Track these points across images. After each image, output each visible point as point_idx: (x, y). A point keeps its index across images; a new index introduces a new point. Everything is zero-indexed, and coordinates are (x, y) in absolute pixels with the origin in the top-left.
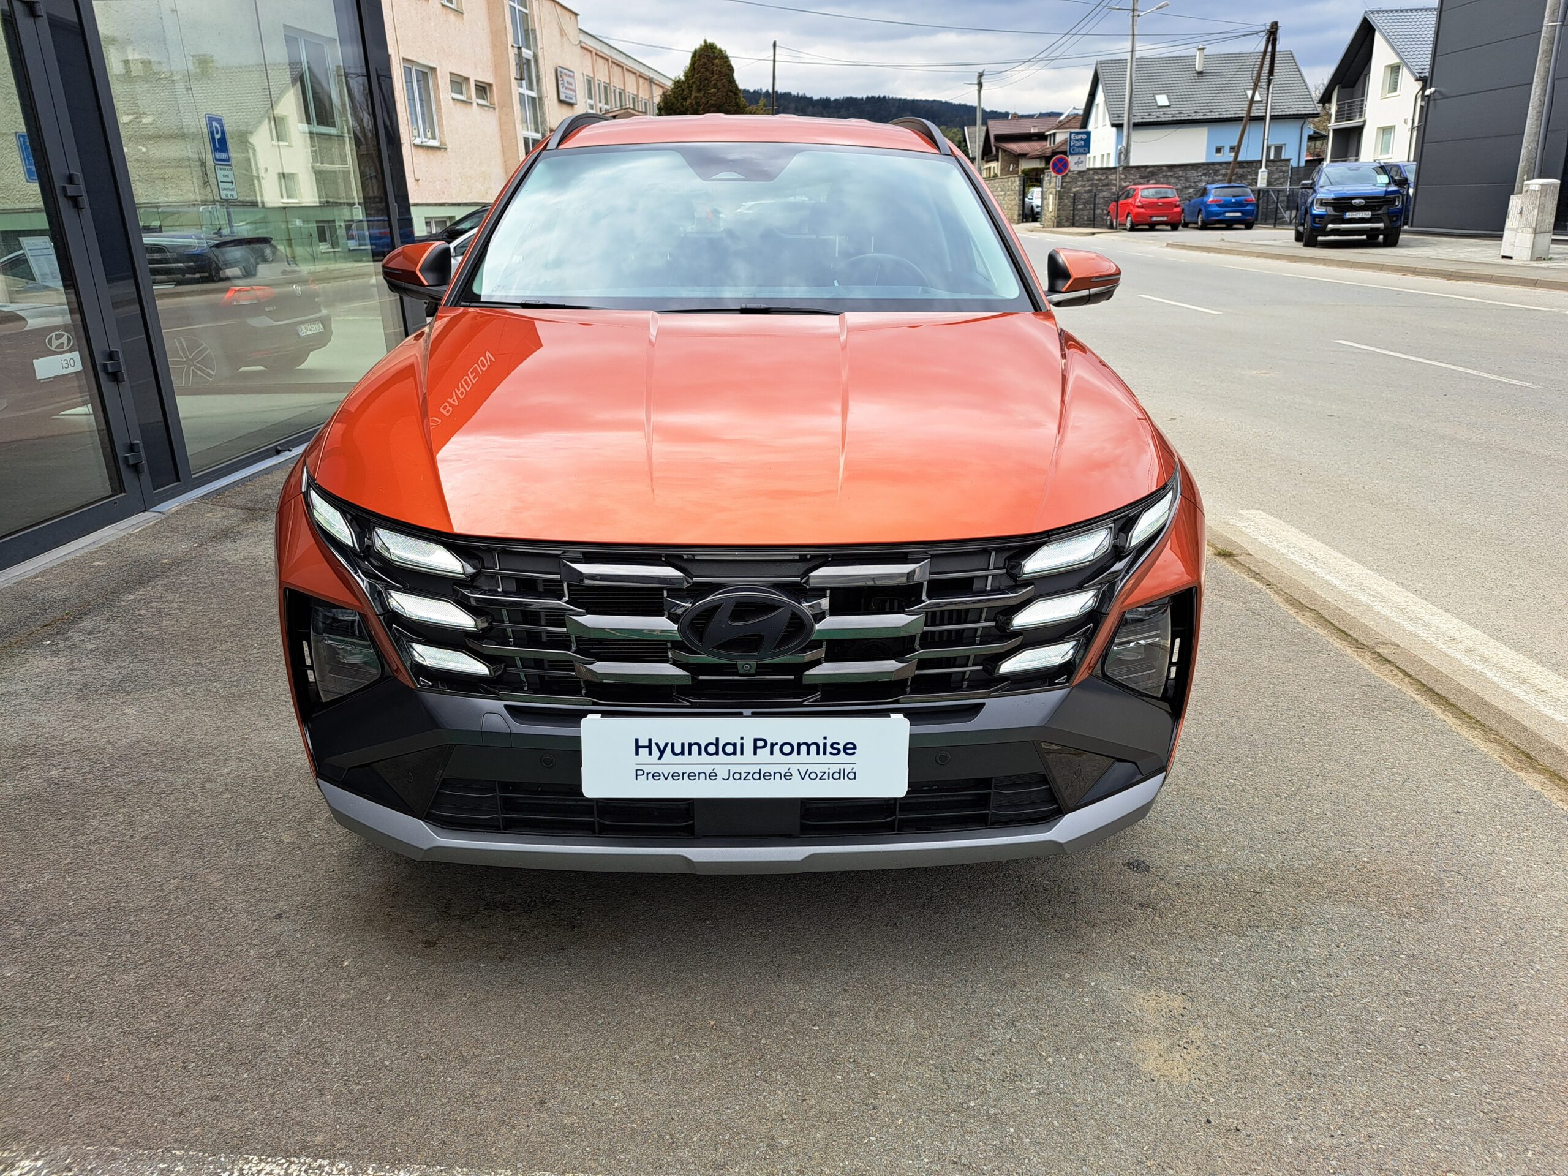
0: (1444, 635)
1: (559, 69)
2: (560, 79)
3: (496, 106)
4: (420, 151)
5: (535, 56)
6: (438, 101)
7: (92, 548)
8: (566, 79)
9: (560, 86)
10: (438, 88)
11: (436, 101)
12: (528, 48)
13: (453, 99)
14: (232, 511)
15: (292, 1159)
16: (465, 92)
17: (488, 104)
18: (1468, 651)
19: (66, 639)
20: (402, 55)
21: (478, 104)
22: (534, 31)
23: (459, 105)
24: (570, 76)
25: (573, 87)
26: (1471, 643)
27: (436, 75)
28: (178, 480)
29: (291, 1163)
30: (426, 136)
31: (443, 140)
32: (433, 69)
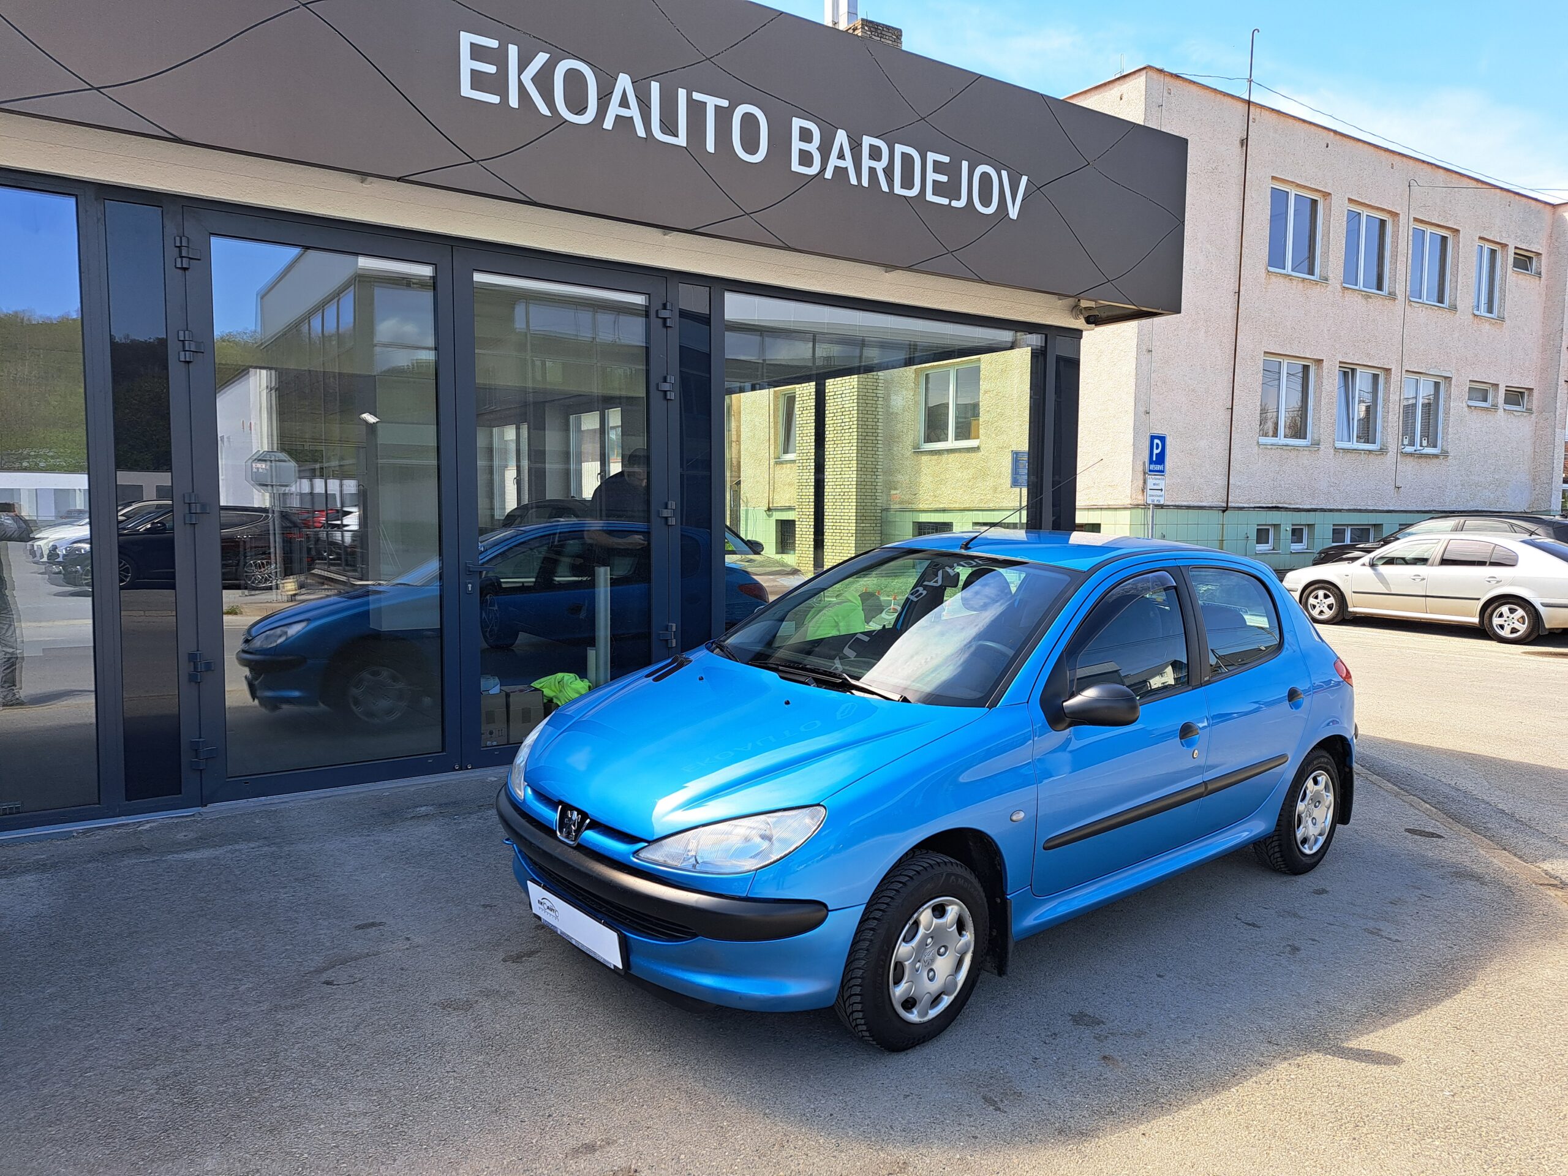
3: (1534, 408)
4: (1409, 459)
6: (1447, 412)
10: (1450, 397)
11: (1445, 410)
13: (1468, 406)
16: (1488, 398)
17: (1524, 410)
20: (1405, 368)
21: (1504, 409)
23: (1477, 412)
27: (1450, 385)
30: (1421, 446)
31: (1445, 448)
32: (1448, 379)
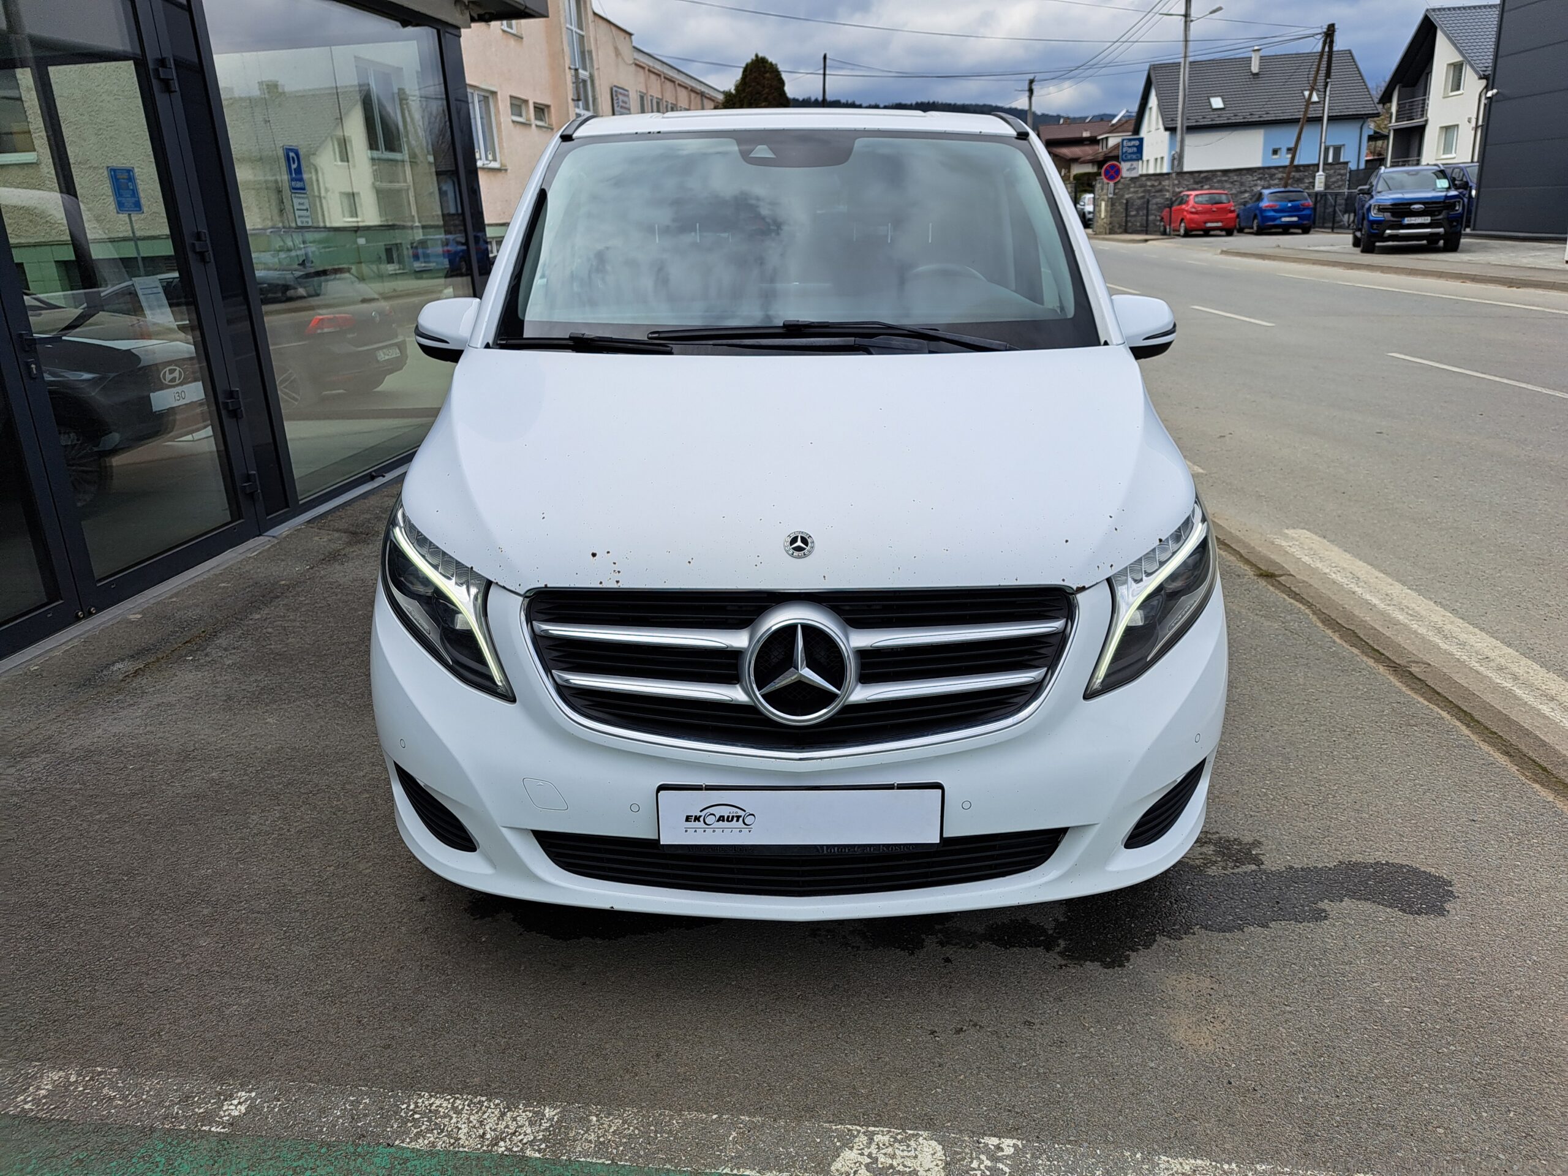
0: (1477, 653)
1: (614, 89)
2: (615, 98)
3: (554, 126)
5: (592, 77)
6: (499, 124)
7: (217, 571)
8: (621, 97)
9: (615, 105)
10: (499, 112)
11: (497, 124)
12: (585, 69)
13: (513, 122)
14: (337, 535)
15: (457, 1096)
16: (524, 113)
17: (546, 125)
18: (1500, 669)
19: (206, 655)
21: (537, 126)
22: (590, 52)
23: (518, 127)
24: (624, 95)
25: (627, 106)
26: (1503, 662)
27: (496, 99)
28: (287, 506)
29: (456, 1098)
30: (487, 159)
31: (503, 162)
32: (494, 93)
